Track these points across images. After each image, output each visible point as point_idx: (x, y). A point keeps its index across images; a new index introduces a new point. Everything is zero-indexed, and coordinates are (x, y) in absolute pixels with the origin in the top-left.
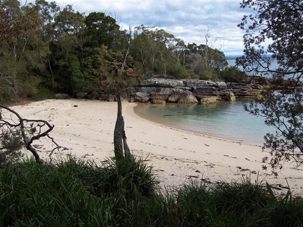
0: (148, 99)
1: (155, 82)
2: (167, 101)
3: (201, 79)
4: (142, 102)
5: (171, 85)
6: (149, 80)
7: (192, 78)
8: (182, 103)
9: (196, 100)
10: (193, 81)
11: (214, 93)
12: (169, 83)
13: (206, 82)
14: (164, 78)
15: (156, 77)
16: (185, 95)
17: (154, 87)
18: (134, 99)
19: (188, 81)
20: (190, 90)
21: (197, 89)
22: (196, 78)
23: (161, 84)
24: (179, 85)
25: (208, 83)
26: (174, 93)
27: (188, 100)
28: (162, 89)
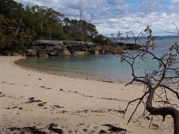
0: (36, 54)
1: (42, 42)
2: (49, 55)
3: (76, 40)
4: (32, 56)
5: (54, 44)
6: (38, 41)
7: (70, 40)
8: (60, 56)
9: (70, 54)
10: (70, 42)
11: (83, 49)
12: (52, 43)
13: (79, 42)
14: (50, 40)
15: (44, 39)
16: (62, 50)
17: (42, 46)
18: (26, 54)
19: (67, 41)
20: (67, 48)
21: (72, 46)
22: (72, 40)
23: (46, 43)
24: (60, 44)
25: (81, 43)
26: (55, 49)
27: (64, 54)
28: (48, 47)
